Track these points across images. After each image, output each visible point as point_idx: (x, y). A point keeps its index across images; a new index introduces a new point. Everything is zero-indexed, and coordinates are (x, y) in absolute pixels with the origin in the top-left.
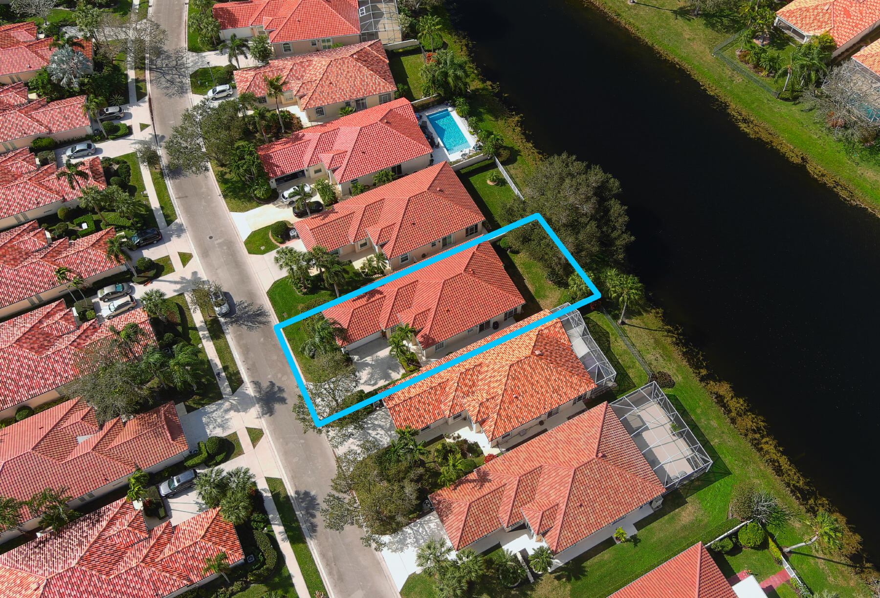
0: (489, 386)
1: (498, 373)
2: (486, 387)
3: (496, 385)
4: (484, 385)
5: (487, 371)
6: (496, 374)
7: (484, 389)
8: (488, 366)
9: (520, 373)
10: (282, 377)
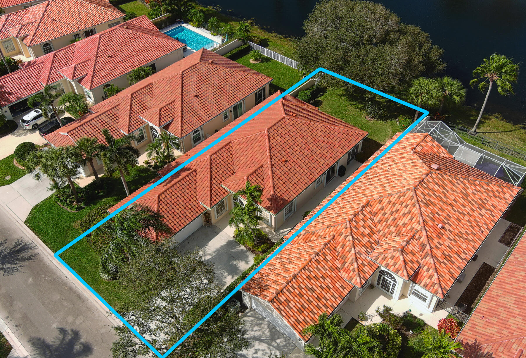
0: (397, 226)
1: (401, 203)
2: (393, 229)
3: (406, 220)
4: (388, 227)
5: (383, 208)
6: (398, 206)
7: (391, 233)
8: (380, 202)
9: (431, 196)
10: (74, 320)
